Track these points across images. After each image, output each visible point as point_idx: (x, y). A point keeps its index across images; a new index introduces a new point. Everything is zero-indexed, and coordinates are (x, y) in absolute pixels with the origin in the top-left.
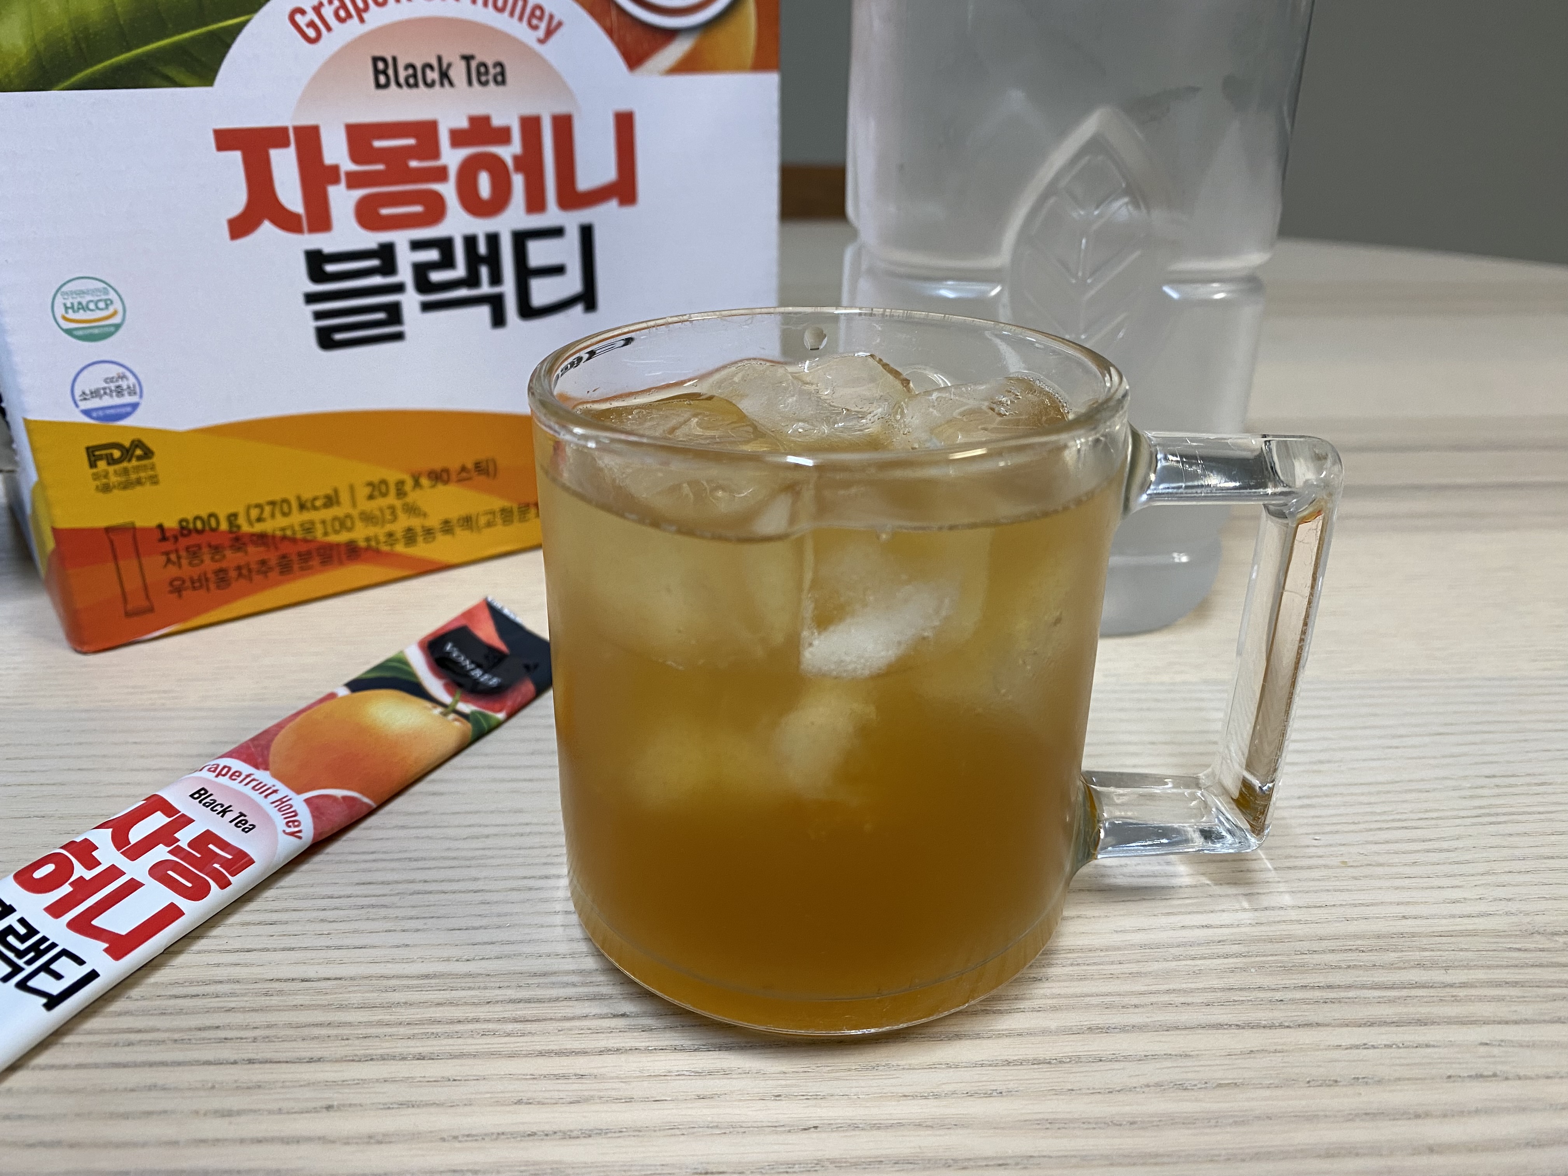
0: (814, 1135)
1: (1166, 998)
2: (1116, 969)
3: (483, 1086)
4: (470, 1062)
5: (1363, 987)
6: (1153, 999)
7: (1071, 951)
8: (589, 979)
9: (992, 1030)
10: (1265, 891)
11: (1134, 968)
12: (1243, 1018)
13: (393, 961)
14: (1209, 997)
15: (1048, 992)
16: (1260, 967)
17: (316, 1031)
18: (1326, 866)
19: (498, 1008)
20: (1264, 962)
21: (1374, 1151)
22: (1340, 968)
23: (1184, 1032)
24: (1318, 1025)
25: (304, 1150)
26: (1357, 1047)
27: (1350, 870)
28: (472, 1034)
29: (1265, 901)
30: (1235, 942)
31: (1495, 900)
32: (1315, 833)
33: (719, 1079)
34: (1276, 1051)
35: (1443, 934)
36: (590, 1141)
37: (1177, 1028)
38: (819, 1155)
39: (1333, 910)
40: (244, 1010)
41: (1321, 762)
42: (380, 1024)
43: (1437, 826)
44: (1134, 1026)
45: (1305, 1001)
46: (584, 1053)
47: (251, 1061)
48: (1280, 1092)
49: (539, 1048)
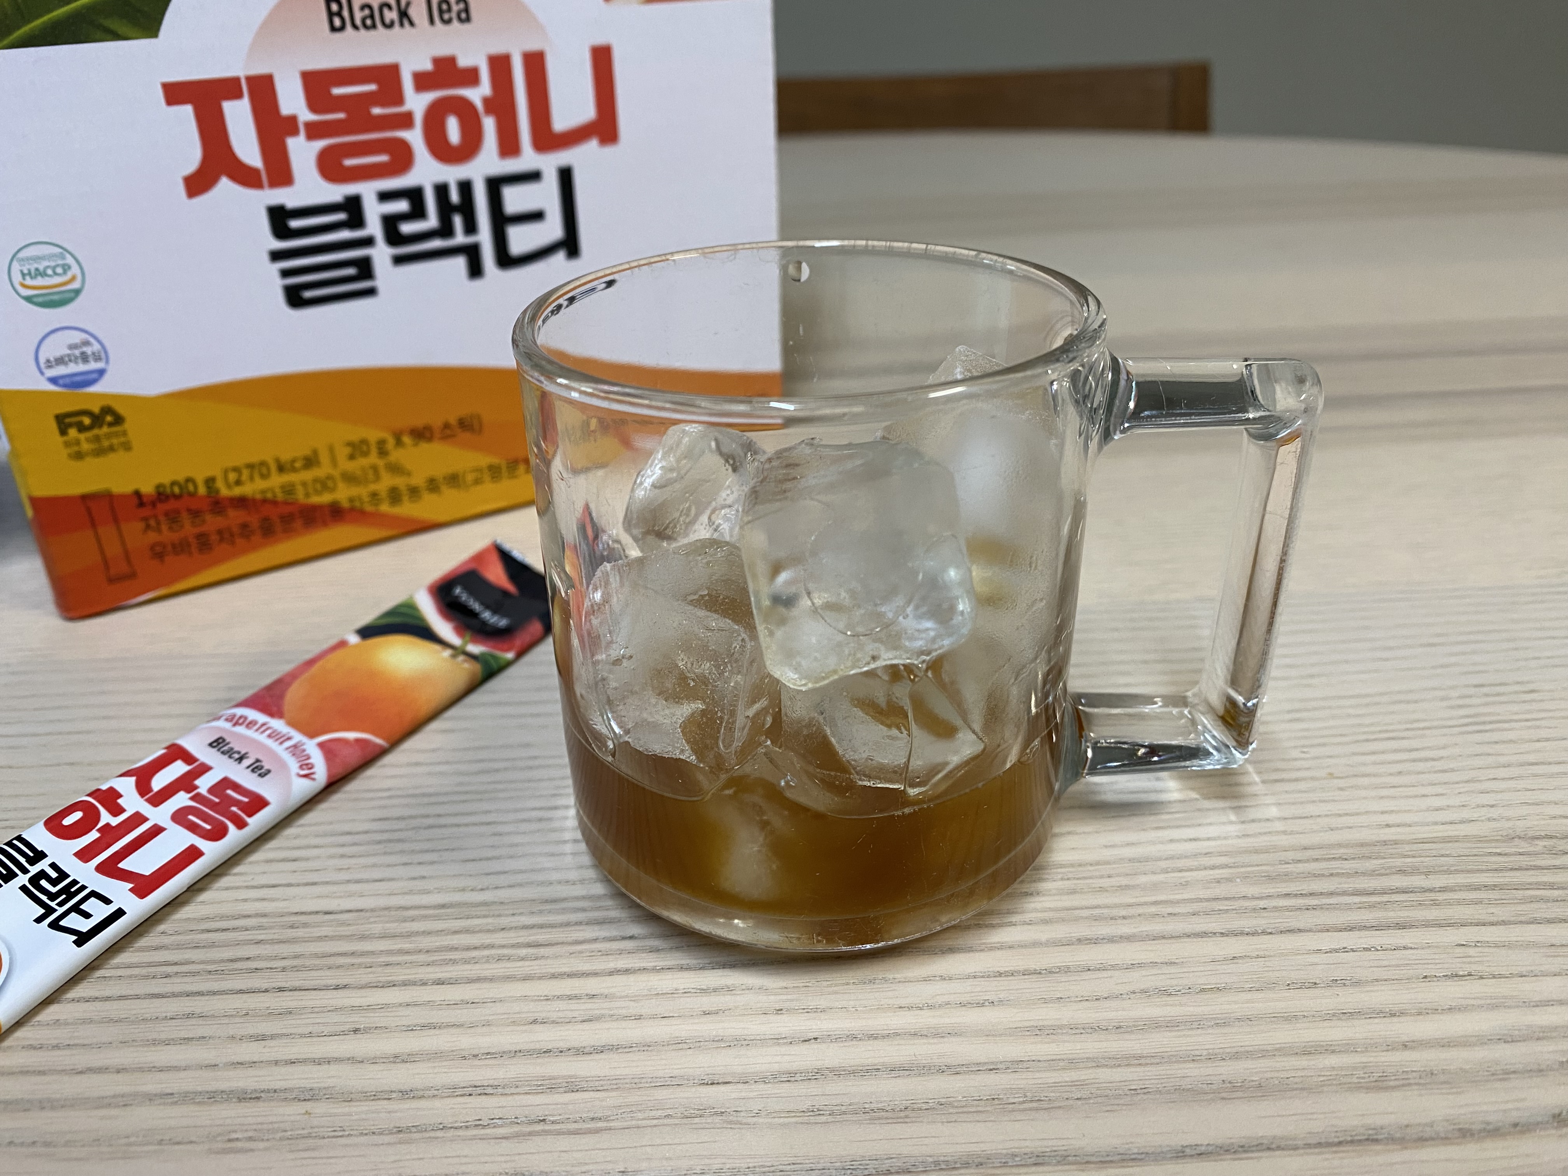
0: (814, 1045)
1: (1153, 909)
2: (1106, 882)
3: (499, 1008)
4: (486, 985)
5: (1344, 893)
6: (1140, 910)
7: (1062, 866)
8: (599, 904)
9: (984, 944)
10: (1251, 804)
11: (1124, 881)
12: (1228, 926)
13: (410, 892)
14: (1196, 907)
15: (1039, 906)
16: (1245, 877)
17: (341, 960)
18: (1313, 779)
19: (512, 934)
20: (1249, 873)
21: (1349, 1048)
22: (1323, 875)
23: (1170, 941)
24: (1300, 931)
25: (333, 1069)
26: (1336, 951)
27: (1336, 781)
28: (488, 960)
29: (1253, 814)
30: (1221, 854)
31: (1478, 806)
32: (1303, 746)
33: (724, 995)
34: (1258, 957)
35: (1425, 841)
36: (602, 1056)
37: (1164, 937)
38: (819, 1064)
39: (1319, 820)
40: (273, 942)
41: (1312, 676)
42: (402, 952)
43: (1423, 736)
44: (1121, 937)
45: (1288, 909)
46: (595, 974)
47: (281, 990)
48: (1260, 995)
49: (553, 971)
